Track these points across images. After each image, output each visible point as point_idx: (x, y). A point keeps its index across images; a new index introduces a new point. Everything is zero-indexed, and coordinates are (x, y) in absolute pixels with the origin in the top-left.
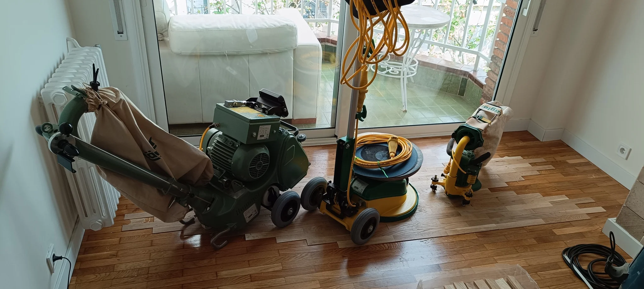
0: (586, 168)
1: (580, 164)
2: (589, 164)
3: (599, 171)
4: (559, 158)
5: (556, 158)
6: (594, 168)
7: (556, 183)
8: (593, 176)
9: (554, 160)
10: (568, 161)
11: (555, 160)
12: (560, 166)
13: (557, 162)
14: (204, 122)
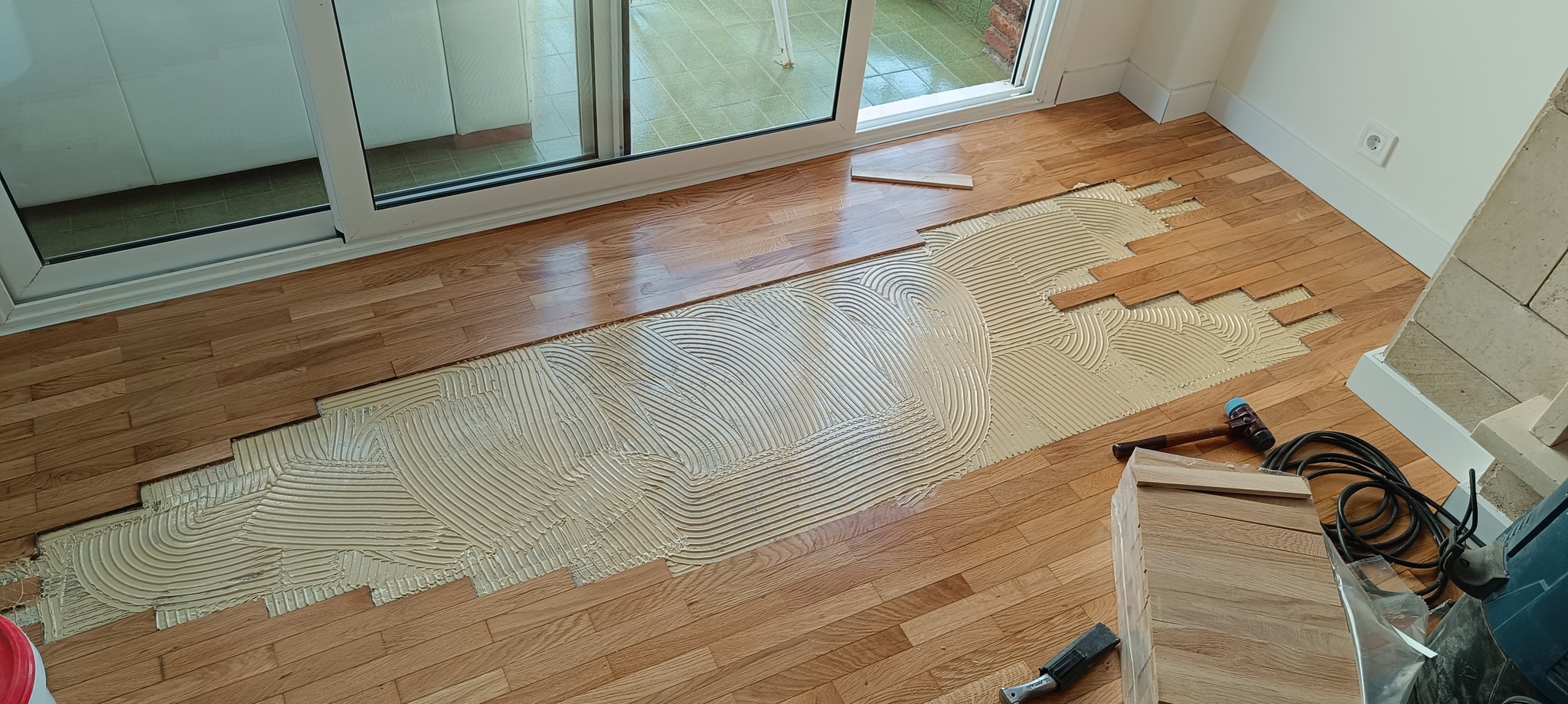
0: (1278, 194)
1: (1262, 184)
2: (1281, 178)
3: (1308, 197)
4: (1210, 172)
5: (1202, 171)
6: (1299, 191)
7: (1214, 252)
8: (1298, 215)
9: (1198, 179)
10: (1232, 177)
11: (1202, 179)
12: (1215, 196)
13: (1208, 184)
14: (159, 183)
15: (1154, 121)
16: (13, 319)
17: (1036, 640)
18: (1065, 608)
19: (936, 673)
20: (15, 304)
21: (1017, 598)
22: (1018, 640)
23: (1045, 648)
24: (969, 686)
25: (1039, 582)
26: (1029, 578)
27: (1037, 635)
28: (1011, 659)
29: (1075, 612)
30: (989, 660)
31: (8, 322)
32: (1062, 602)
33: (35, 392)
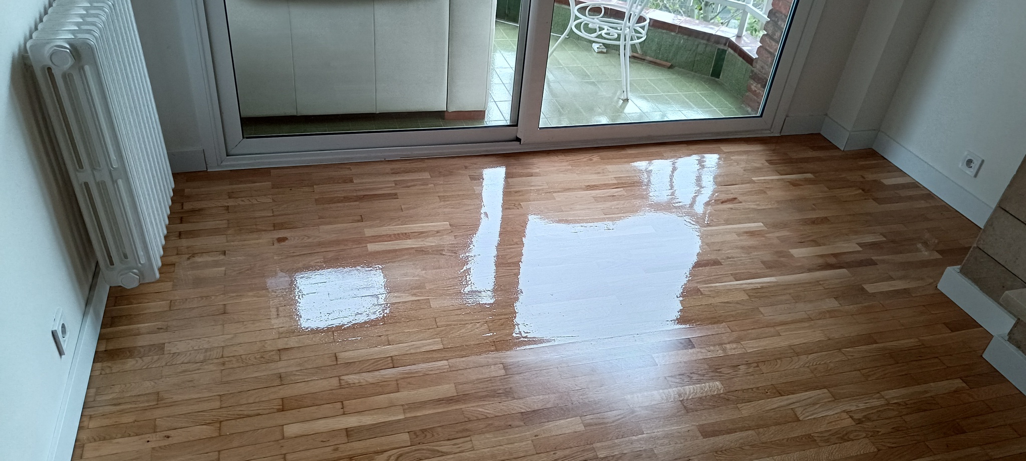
0: (912, 192)
1: (903, 186)
4: (870, 176)
6: (925, 193)
8: (922, 203)
10: (884, 181)
11: (863, 180)
14: (299, 115)
15: (839, 149)
16: (224, 163)
17: (728, 374)
18: (747, 363)
19: (668, 378)
20: (227, 156)
21: (720, 353)
22: (717, 372)
23: (733, 378)
24: (687, 387)
25: (734, 349)
26: (728, 346)
27: (729, 372)
28: (712, 379)
29: (752, 365)
30: (700, 378)
31: (222, 164)
32: (746, 360)
33: (230, 195)
